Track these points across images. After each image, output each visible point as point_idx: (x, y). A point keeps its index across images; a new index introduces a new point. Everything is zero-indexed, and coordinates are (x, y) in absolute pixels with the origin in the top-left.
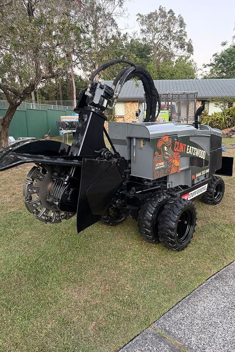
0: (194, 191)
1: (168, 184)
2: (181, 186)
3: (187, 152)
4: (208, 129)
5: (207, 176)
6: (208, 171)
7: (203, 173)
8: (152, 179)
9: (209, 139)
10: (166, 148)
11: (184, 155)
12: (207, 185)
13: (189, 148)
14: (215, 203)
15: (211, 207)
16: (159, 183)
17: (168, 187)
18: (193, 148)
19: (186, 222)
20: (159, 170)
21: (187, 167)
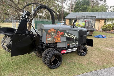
0: (69, 50)
1: (57, 46)
2: (64, 47)
3: (65, 36)
4: (78, 28)
5: (77, 45)
6: (77, 43)
7: (74, 44)
8: (46, 43)
10: (52, 33)
12: (76, 48)
13: (66, 34)
14: (82, 56)
17: (57, 47)
18: (68, 34)
19: (58, 60)
20: (49, 40)
21: (65, 41)
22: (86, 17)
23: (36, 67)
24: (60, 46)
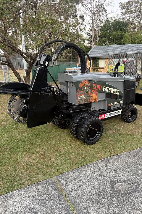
0: (110, 113)
1: (92, 108)
2: (101, 109)
3: (103, 90)
4: (122, 77)
5: (122, 105)
6: (122, 102)
7: (118, 103)
8: (76, 104)
9: (123, 83)
10: (86, 88)
11: (100, 91)
13: (105, 88)
14: (129, 122)
15: (126, 124)
16: (86, 107)
17: (92, 110)
18: (108, 88)
19: (96, 130)
20: (81, 100)
21: (104, 99)
22: (127, 54)
23: (63, 143)
24: (95, 107)
